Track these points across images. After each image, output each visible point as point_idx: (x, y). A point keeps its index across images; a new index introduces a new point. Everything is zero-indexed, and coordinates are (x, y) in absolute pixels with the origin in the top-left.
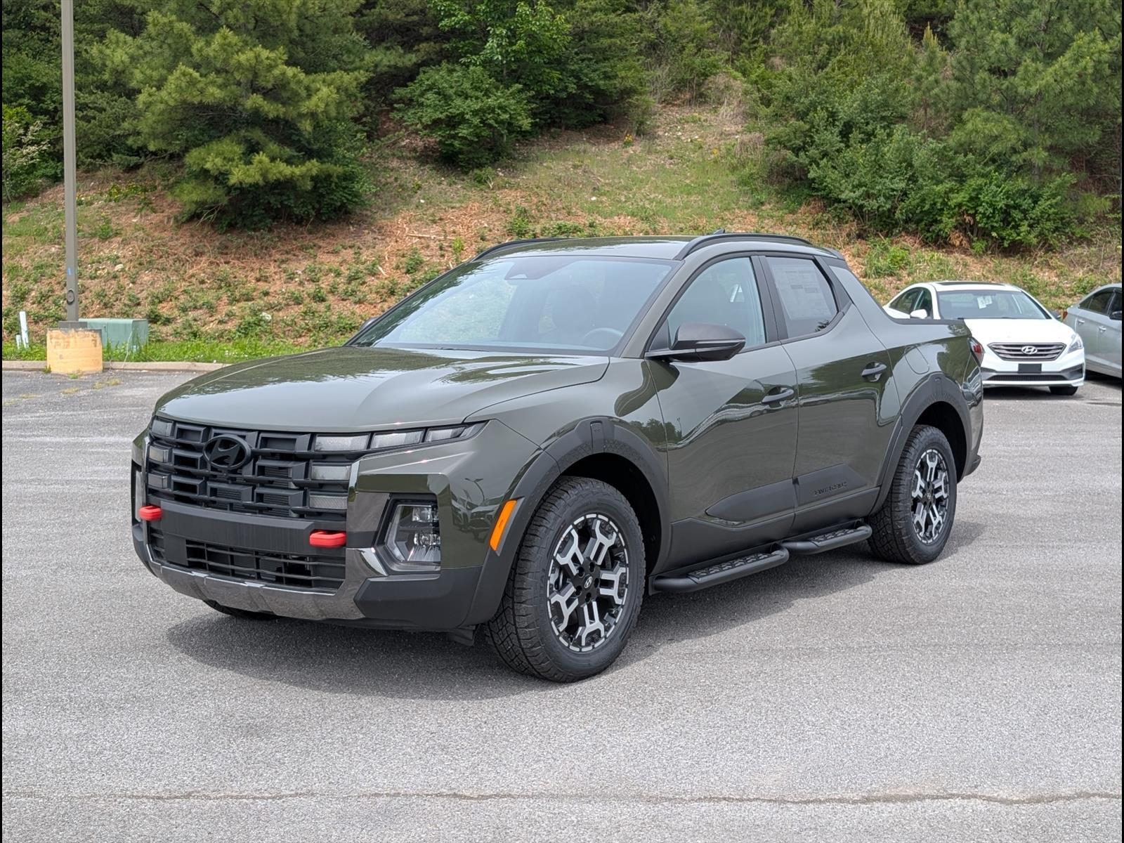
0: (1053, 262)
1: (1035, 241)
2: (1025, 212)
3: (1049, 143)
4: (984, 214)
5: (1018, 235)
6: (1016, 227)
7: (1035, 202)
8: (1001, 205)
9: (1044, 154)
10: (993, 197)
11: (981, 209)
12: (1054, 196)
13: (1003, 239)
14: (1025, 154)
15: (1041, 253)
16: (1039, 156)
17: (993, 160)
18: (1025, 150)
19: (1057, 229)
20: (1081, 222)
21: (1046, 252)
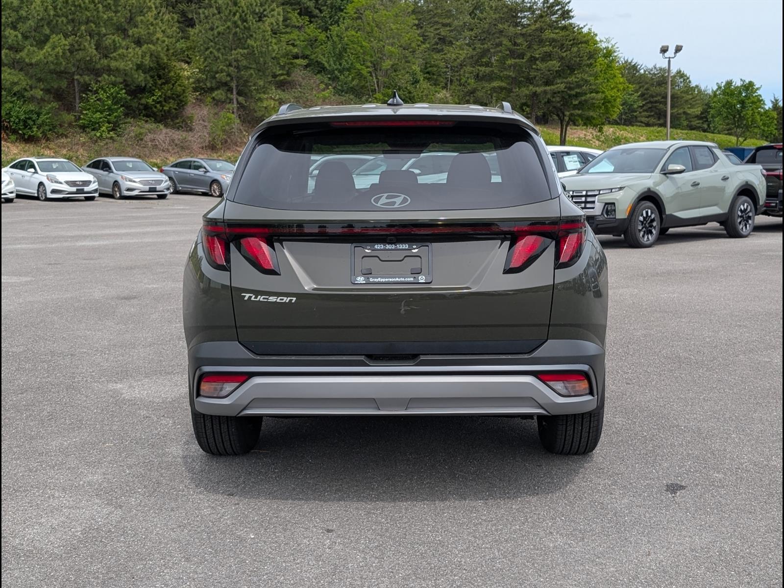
0: (51, 146)
1: (41, 135)
2: (34, 121)
3: (42, 87)
4: (14, 122)
5: (32, 132)
6: (30, 128)
7: (38, 116)
8: (22, 117)
9: (41, 93)
10: (18, 113)
11: (12, 119)
12: (48, 113)
13: (24, 134)
14: (31, 92)
15: (44, 141)
16: (39, 93)
17: (15, 94)
18: (31, 90)
19: (50, 130)
20: (61, 126)
21: (47, 141)
